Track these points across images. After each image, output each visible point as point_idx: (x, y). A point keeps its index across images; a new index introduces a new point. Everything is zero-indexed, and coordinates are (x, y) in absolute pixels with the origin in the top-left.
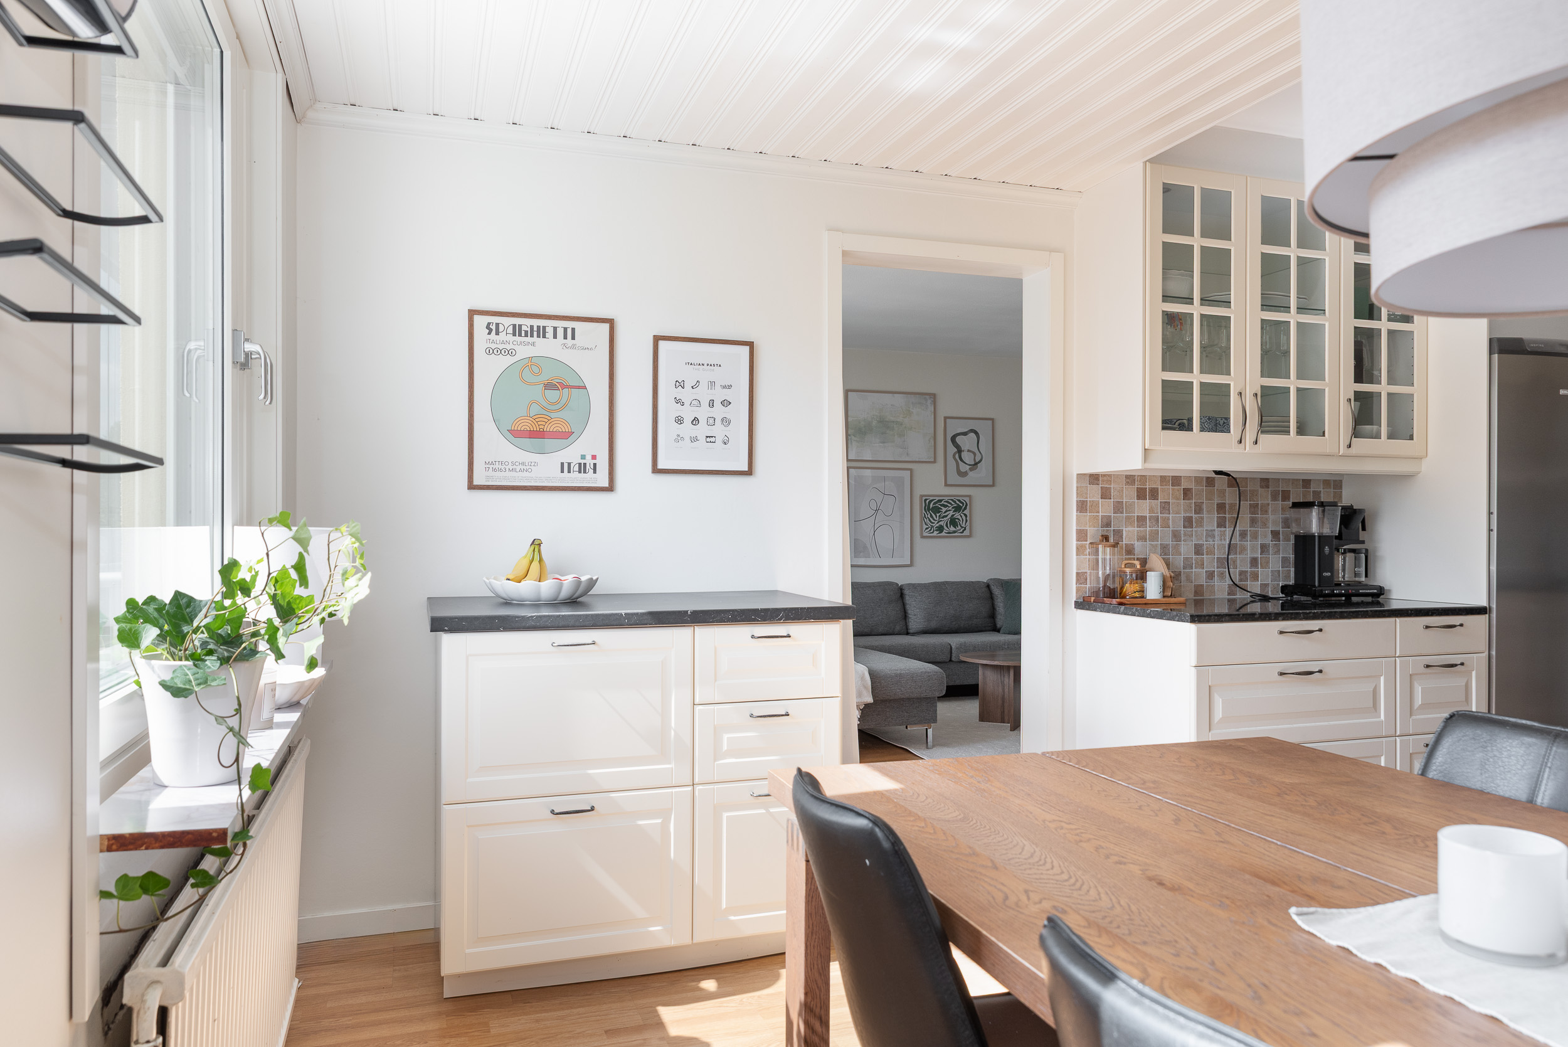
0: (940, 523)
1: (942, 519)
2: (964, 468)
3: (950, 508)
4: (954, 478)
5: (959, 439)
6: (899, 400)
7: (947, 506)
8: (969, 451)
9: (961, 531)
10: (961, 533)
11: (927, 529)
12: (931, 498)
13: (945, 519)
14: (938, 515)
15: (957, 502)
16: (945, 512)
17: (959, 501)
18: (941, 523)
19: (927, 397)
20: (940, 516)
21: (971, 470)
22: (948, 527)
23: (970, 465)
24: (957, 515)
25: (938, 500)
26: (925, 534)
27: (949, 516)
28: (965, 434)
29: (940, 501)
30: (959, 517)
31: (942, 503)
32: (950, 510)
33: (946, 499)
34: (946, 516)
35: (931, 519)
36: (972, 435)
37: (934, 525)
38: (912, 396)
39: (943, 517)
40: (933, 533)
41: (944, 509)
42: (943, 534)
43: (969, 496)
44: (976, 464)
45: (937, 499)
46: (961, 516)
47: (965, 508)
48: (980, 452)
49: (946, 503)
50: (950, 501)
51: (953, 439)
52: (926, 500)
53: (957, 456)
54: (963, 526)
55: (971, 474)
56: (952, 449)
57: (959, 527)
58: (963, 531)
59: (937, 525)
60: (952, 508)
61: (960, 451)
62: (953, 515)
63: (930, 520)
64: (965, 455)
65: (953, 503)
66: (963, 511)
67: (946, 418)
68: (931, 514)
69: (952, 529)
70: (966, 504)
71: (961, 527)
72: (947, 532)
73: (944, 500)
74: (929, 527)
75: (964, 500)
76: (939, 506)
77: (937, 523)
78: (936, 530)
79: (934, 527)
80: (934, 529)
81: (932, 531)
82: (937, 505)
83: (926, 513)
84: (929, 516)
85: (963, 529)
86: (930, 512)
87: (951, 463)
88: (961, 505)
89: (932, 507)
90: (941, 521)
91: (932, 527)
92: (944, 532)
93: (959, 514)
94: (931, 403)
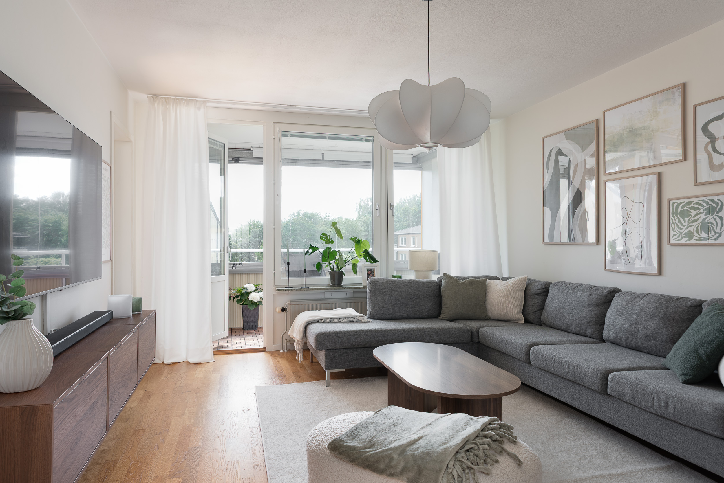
0: (690, 229)
1: (692, 224)
2: (719, 159)
3: (701, 211)
4: (706, 174)
5: (711, 128)
6: (647, 104)
7: (697, 208)
9: (715, 237)
10: (715, 240)
11: (674, 235)
12: (679, 201)
13: (695, 223)
14: (687, 219)
15: (710, 203)
16: (695, 216)
17: (712, 201)
18: (691, 229)
19: (675, 89)
20: (689, 220)
22: (699, 235)
24: (710, 219)
25: (688, 203)
26: (673, 241)
27: (700, 220)
28: (718, 119)
29: (690, 203)
30: (713, 221)
31: (692, 205)
32: (700, 213)
33: (696, 200)
34: (696, 220)
35: (679, 225)
37: (682, 231)
38: (659, 94)
39: (693, 222)
40: (681, 240)
41: (694, 213)
42: (693, 241)
45: (686, 201)
46: (715, 220)
47: (720, 210)
49: (696, 206)
50: (702, 203)
51: (705, 129)
52: (674, 203)
53: (710, 148)
54: (718, 230)
56: (703, 140)
57: (713, 233)
58: (718, 237)
59: (686, 231)
60: (704, 210)
61: (713, 140)
62: (704, 219)
63: (678, 226)
64: (719, 144)
65: (705, 205)
66: (718, 213)
67: (696, 106)
68: (679, 219)
69: (704, 235)
70: (722, 204)
71: (716, 233)
72: (697, 238)
73: (694, 201)
74: (677, 234)
75: (718, 199)
76: (689, 210)
77: (686, 229)
78: (685, 237)
79: (683, 234)
80: (683, 236)
81: (680, 238)
82: (686, 208)
83: (674, 218)
84: (677, 221)
85: (718, 235)
86: (678, 216)
87: (702, 156)
88: (715, 206)
89: (680, 211)
90: (691, 226)
91: (681, 233)
92: (694, 238)
93: (713, 216)
94: (679, 95)
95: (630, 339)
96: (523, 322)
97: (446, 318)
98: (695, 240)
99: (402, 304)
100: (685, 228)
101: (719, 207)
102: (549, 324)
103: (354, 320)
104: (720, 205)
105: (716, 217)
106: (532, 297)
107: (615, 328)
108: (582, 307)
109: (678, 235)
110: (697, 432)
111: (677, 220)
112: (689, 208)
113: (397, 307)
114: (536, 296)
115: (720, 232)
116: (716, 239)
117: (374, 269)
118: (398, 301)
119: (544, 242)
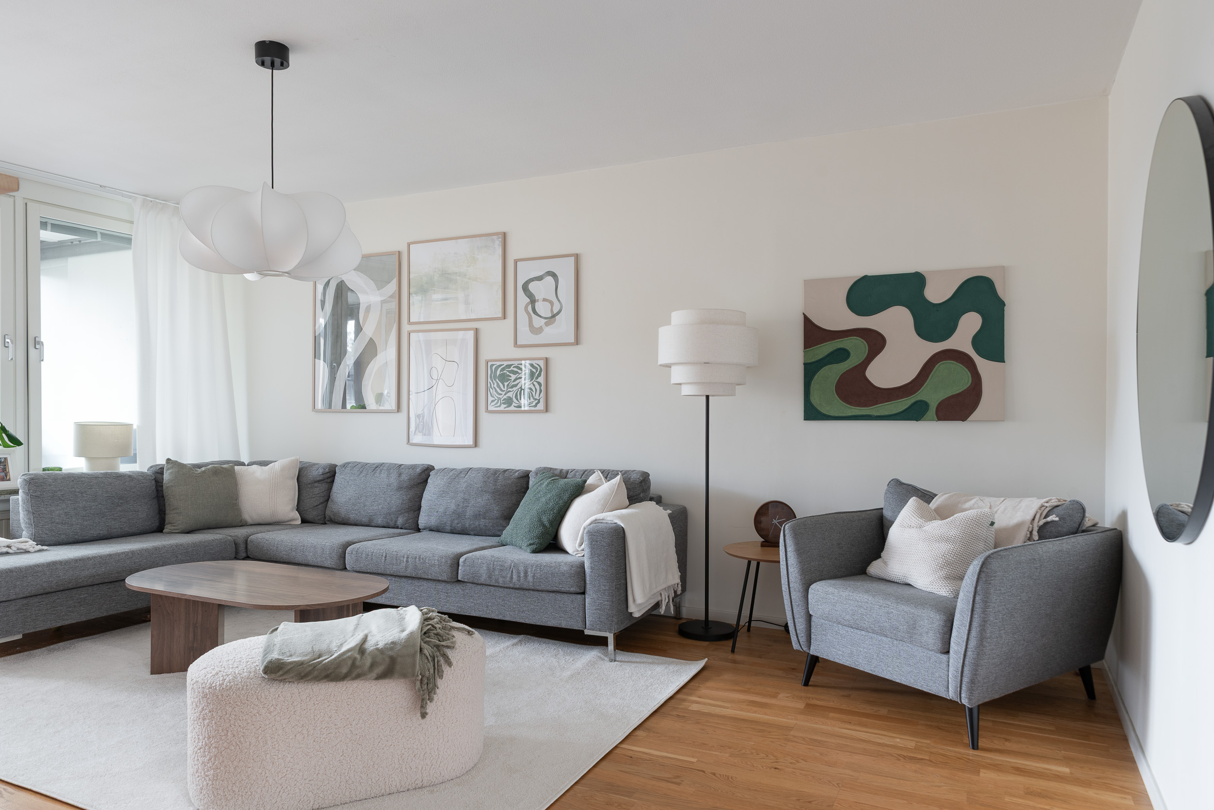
0: (508, 395)
1: (511, 390)
2: (538, 322)
3: (521, 375)
4: (525, 336)
5: (532, 287)
6: (463, 245)
7: (517, 373)
8: (544, 300)
9: (534, 404)
10: (534, 406)
11: (493, 401)
12: (498, 363)
13: (515, 389)
14: (506, 384)
15: (530, 367)
16: (515, 380)
17: (532, 365)
18: (510, 394)
19: (495, 237)
20: (508, 385)
21: (547, 324)
22: (518, 401)
23: (545, 318)
24: (529, 384)
25: (507, 366)
26: (491, 408)
27: (520, 385)
28: (540, 278)
29: (509, 366)
30: (531, 386)
31: (512, 368)
32: (520, 378)
33: (516, 363)
34: (516, 385)
35: (498, 389)
36: (550, 279)
37: (501, 396)
38: (477, 238)
39: (512, 387)
40: (500, 406)
41: (513, 377)
42: (512, 408)
43: (547, 360)
44: (554, 316)
45: (506, 363)
46: (534, 385)
47: (539, 375)
48: (559, 301)
49: (515, 369)
50: (521, 366)
51: (525, 288)
52: (492, 365)
53: (530, 308)
54: (537, 397)
55: (547, 330)
56: (523, 300)
57: (532, 400)
58: (537, 404)
59: (505, 397)
60: (523, 375)
61: (533, 301)
62: (524, 384)
63: (496, 391)
64: (541, 307)
65: (524, 369)
66: (537, 378)
67: (516, 262)
68: (497, 383)
69: (523, 401)
70: (541, 369)
71: (535, 399)
72: (517, 405)
73: (513, 364)
74: (496, 399)
75: (538, 365)
76: (508, 373)
77: (505, 395)
78: (504, 403)
79: (502, 399)
80: (502, 402)
81: (499, 404)
82: (505, 372)
83: (493, 383)
84: (495, 386)
85: (537, 401)
86: (497, 380)
87: (522, 317)
88: (534, 371)
89: (500, 375)
90: (510, 391)
91: (500, 399)
92: (513, 405)
93: (532, 382)
94: (499, 245)
95: (456, 521)
96: (299, 522)
97: (178, 529)
98: (515, 406)
99: (97, 514)
100: (504, 393)
101: (538, 373)
102: (341, 520)
103: (10, 551)
104: (539, 370)
105: (535, 383)
106: (309, 486)
107: (438, 511)
108: (391, 492)
109: (496, 401)
110: (554, 594)
111: (496, 384)
112: (509, 371)
113: (89, 520)
114: (316, 484)
115: (538, 398)
116: (536, 406)
117: (6, 459)
118: (91, 509)
119: (316, 408)
